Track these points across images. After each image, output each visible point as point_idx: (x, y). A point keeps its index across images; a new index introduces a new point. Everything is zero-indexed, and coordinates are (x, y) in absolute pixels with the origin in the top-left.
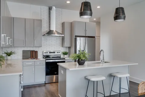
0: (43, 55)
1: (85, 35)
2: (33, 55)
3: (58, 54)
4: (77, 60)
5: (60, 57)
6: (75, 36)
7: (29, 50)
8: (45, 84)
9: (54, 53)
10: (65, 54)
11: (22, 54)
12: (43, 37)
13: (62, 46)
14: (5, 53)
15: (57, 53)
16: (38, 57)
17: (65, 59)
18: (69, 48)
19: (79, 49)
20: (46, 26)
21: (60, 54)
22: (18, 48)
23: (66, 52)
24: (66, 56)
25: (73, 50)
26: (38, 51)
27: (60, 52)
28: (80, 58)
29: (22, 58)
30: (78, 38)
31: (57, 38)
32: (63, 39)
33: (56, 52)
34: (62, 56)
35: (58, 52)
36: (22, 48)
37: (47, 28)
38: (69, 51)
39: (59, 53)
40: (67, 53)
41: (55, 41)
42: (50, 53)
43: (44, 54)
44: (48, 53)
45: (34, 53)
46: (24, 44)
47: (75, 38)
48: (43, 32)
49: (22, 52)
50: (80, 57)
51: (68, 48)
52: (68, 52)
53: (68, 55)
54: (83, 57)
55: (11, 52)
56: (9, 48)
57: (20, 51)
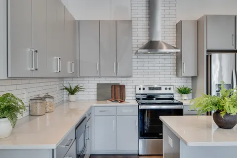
0: (137, 94)
1: (233, 48)
2: (116, 93)
3: (168, 91)
4: (213, 112)
5: (173, 99)
6: (208, 51)
7: (109, 82)
8: (139, 155)
9: (160, 89)
10: (183, 91)
11: (96, 90)
12: (134, 57)
13: (177, 75)
14: (66, 89)
15: (166, 89)
16: (126, 98)
17: (181, 104)
18: (194, 78)
19: (219, 81)
20: (142, 32)
21: (172, 91)
22: (90, 79)
23: (186, 88)
24: (185, 97)
25: (202, 83)
26: (125, 85)
27: (172, 87)
28: (221, 108)
29: (96, 98)
30: (215, 57)
31: (167, 57)
32: (179, 58)
33: (163, 88)
34: (177, 97)
35: (168, 87)
36: (96, 79)
37: (145, 38)
38: (192, 85)
39: (170, 89)
40: (189, 89)
41: (160, 65)
42: (150, 89)
43: (138, 92)
44: (147, 89)
45: (118, 89)
46: (99, 72)
47: (207, 56)
48: (136, 46)
49: (96, 87)
50: (223, 107)
51: (191, 79)
52: (190, 87)
53: (190, 95)
54: (231, 106)
55: (77, 86)
56: (73, 79)
57: (93, 85)
